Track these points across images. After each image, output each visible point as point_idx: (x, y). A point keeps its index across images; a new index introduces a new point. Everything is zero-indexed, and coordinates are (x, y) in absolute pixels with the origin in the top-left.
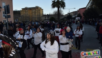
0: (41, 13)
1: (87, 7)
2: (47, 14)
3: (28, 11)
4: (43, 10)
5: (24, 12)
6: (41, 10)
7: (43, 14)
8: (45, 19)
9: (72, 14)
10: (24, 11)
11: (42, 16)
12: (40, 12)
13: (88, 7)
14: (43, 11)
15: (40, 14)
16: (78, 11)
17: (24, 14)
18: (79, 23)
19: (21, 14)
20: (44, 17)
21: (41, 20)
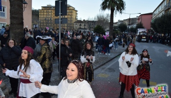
0: (74, 17)
1: (155, 13)
2: (84, 20)
3: (51, 12)
4: (77, 11)
5: (45, 14)
6: (74, 11)
7: (76, 19)
8: (80, 28)
10: (45, 11)
11: (75, 22)
12: (71, 15)
13: (157, 12)
14: (77, 14)
15: (71, 18)
17: (45, 16)
18: (146, 40)
19: (40, 16)
20: (79, 24)
21: (73, 28)
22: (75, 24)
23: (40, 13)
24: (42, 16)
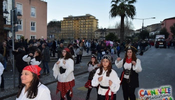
0: (95, 26)
2: (105, 28)
3: (73, 22)
4: (97, 20)
5: (67, 24)
6: (95, 20)
7: (97, 28)
8: (101, 37)
9: (151, 29)
10: (67, 22)
11: (96, 31)
12: (92, 24)
14: (97, 23)
15: (92, 27)
16: (163, 24)
17: (67, 27)
18: (163, 46)
19: (62, 27)
20: (99, 33)
21: (94, 37)
22: (96, 33)
23: (62, 24)
24: (64, 27)
